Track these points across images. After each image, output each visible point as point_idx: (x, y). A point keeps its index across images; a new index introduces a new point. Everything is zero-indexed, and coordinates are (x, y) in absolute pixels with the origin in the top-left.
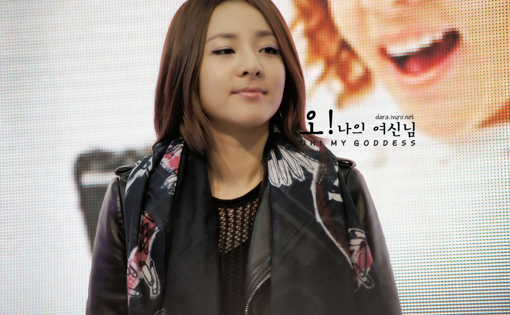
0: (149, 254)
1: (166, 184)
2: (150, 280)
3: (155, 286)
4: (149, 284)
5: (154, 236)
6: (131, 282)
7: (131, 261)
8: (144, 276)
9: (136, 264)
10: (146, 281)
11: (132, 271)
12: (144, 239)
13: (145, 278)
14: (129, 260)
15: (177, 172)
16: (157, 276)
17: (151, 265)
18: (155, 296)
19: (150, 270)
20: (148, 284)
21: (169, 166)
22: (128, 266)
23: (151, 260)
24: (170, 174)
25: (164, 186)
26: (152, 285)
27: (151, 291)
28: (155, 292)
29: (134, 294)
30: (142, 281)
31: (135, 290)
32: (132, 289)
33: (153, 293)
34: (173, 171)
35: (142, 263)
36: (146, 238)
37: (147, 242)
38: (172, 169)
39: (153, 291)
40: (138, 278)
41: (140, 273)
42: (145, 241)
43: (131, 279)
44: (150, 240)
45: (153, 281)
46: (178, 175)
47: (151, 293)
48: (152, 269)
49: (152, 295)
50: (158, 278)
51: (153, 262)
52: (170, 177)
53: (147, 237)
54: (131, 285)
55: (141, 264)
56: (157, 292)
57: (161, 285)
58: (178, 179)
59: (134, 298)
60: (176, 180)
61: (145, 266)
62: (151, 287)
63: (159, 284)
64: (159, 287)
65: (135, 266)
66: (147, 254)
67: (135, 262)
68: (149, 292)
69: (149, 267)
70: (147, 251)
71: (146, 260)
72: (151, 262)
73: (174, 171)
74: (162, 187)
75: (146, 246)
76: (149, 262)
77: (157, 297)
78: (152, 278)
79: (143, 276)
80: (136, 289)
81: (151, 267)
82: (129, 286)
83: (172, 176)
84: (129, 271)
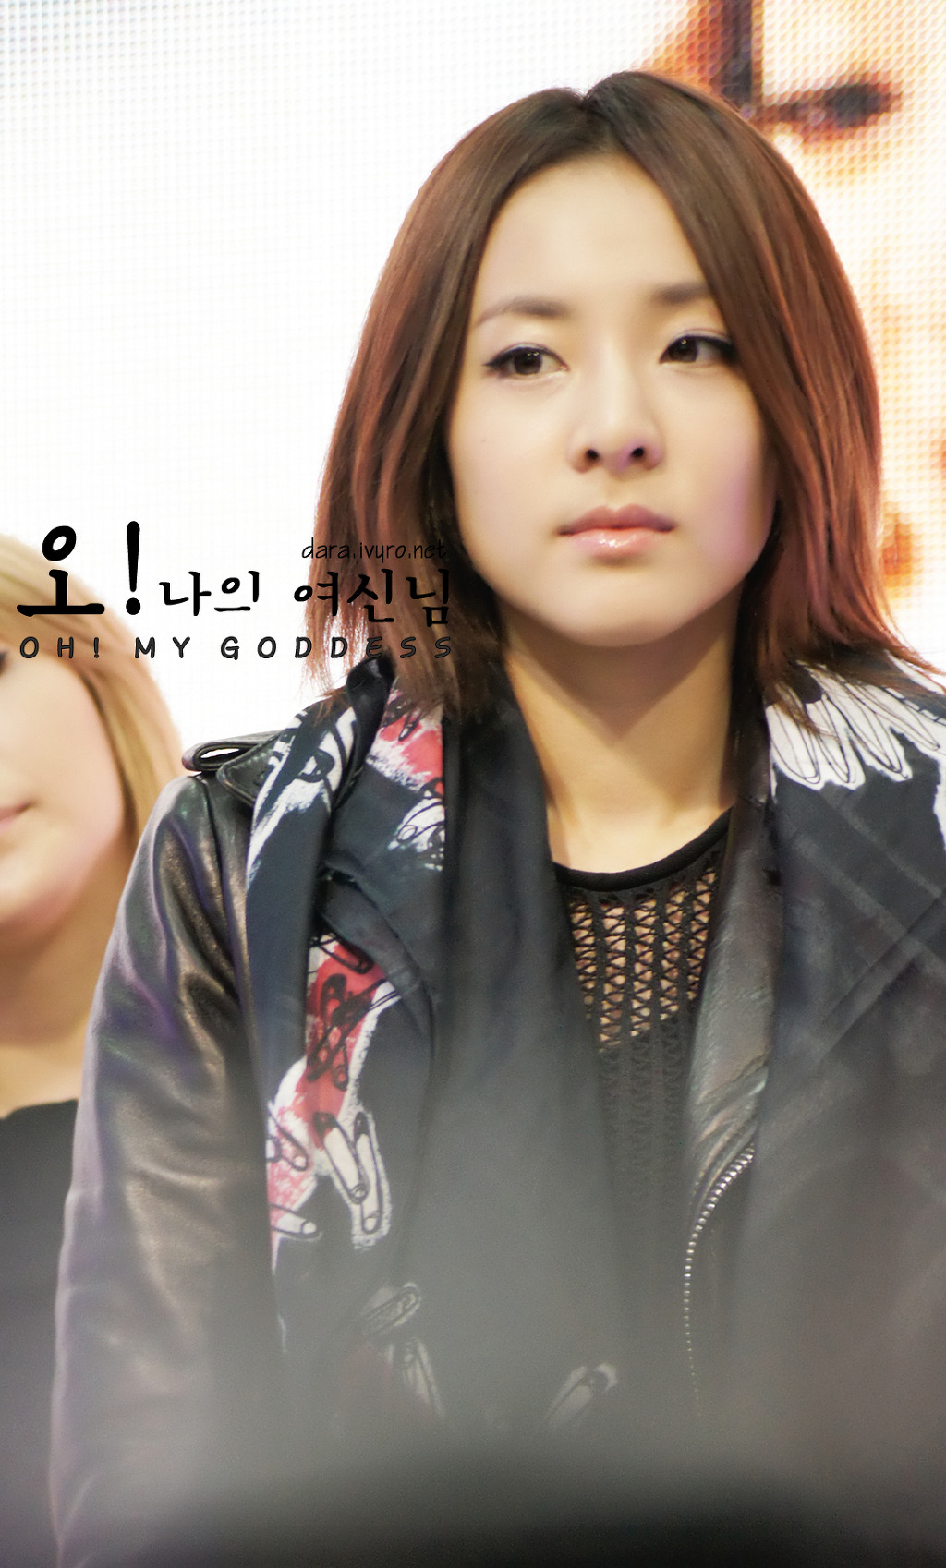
0: (351, 1087)
1: (406, 834)
2: (352, 1181)
3: (370, 1204)
4: (351, 1195)
5: (369, 1023)
6: (284, 1186)
7: (282, 1112)
8: (330, 1168)
9: (305, 1120)
10: (338, 1185)
11: (288, 1148)
12: (327, 1032)
13: (334, 1176)
14: (274, 1108)
15: (439, 788)
16: (381, 1167)
17: (361, 1128)
18: (372, 1238)
19: (352, 1145)
20: (345, 1196)
21: (407, 770)
22: (272, 1130)
23: (361, 1109)
24: (417, 798)
25: (401, 842)
26: (360, 1201)
27: (357, 1221)
28: (370, 1224)
29: (297, 1230)
30: (324, 1184)
31: (297, 1213)
32: (289, 1211)
33: (364, 1229)
34: (425, 788)
35: (323, 1120)
36: (335, 1029)
37: (342, 1043)
38: (422, 777)
39: (363, 1221)
40: (311, 1172)
41: (318, 1156)
42: (334, 1038)
43: (284, 1176)
44: (356, 1035)
45: (363, 1186)
46: (444, 803)
47: (357, 1228)
48: (363, 1140)
49: (358, 1237)
50: (383, 1174)
51: (369, 1116)
52: (417, 808)
53: (340, 1025)
54: (287, 1197)
55: (321, 1123)
56: (378, 1226)
57: (394, 1201)
58: (446, 814)
59: (293, 1245)
60: (441, 817)
61: (335, 1133)
62: (355, 1209)
63: (386, 1198)
64: (387, 1208)
65: (298, 1128)
66: (342, 1087)
67: (298, 1115)
68: (350, 1226)
69: (351, 1136)
70: (341, 1078)
71: (339, 1109)
72: (360, 1116)
73: (428, 786)
74: (394, 845)
75: (339, 1060)
76: (352, 1118)
77: (379, 1242)
78: (360, 1177)
79: (327, 1169)
80: (305, 1212)
81: (357, 1136)
82: (279, 1201)
83: (426, 803)
84: (278, 1146)
